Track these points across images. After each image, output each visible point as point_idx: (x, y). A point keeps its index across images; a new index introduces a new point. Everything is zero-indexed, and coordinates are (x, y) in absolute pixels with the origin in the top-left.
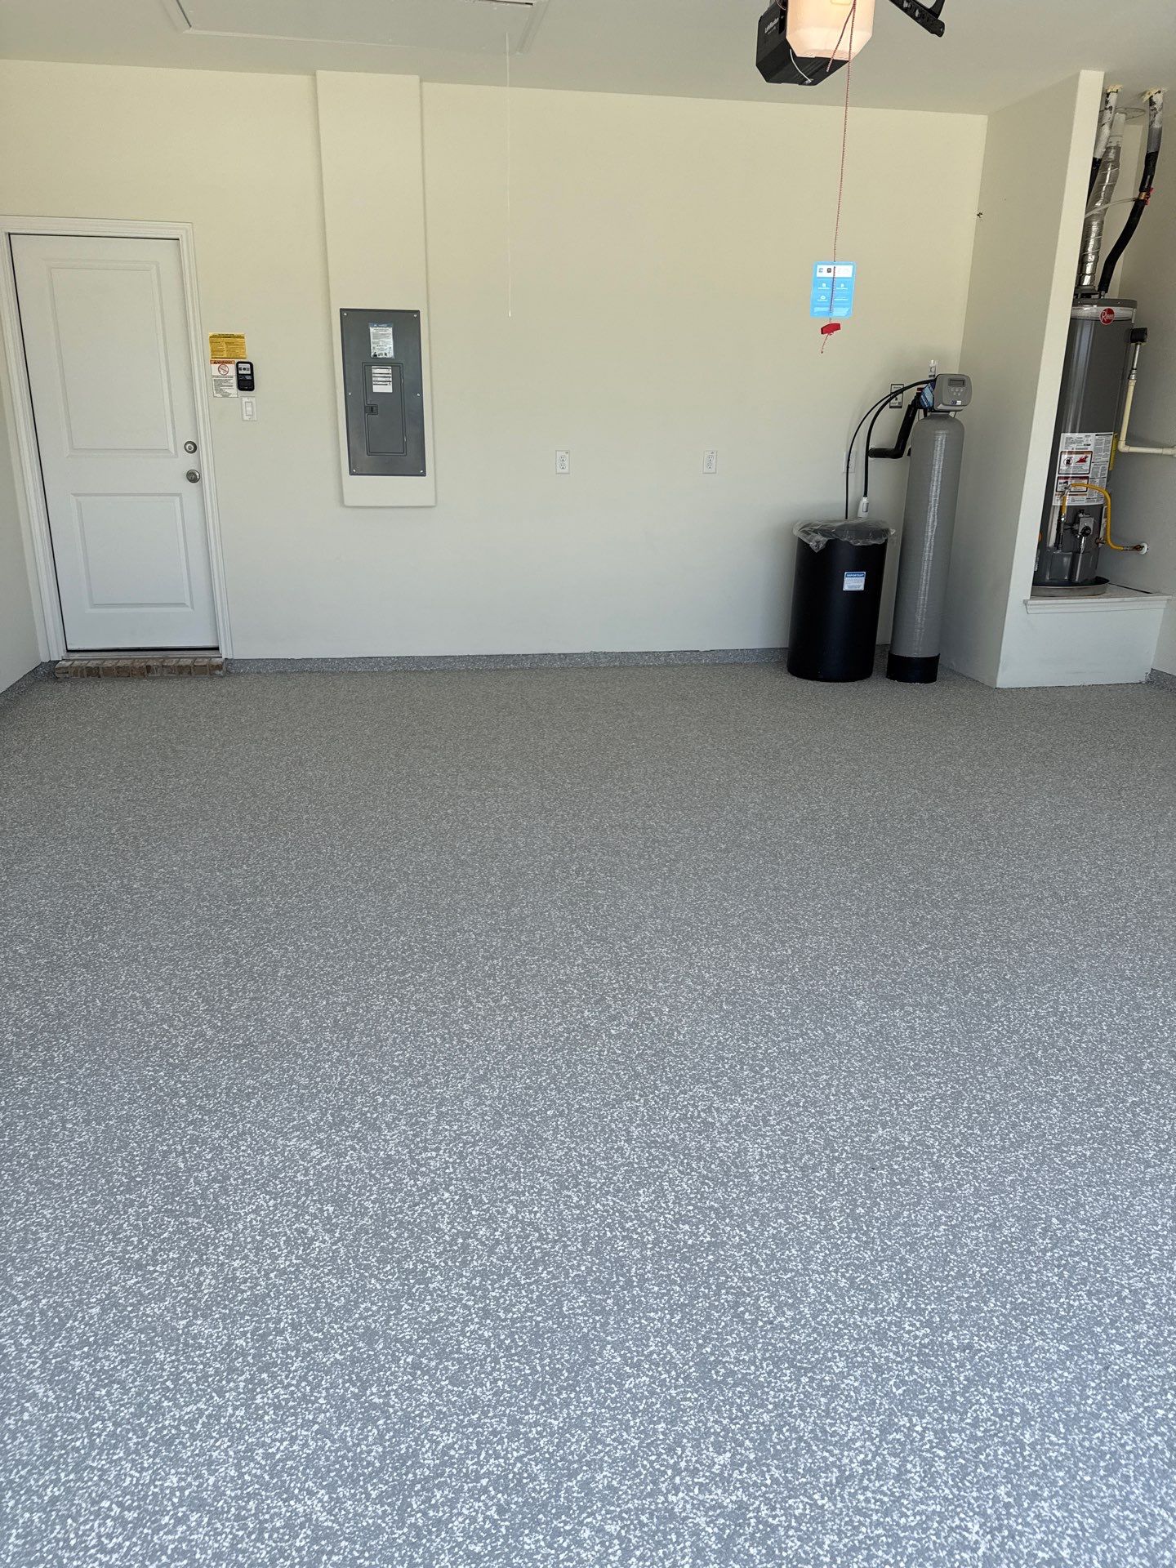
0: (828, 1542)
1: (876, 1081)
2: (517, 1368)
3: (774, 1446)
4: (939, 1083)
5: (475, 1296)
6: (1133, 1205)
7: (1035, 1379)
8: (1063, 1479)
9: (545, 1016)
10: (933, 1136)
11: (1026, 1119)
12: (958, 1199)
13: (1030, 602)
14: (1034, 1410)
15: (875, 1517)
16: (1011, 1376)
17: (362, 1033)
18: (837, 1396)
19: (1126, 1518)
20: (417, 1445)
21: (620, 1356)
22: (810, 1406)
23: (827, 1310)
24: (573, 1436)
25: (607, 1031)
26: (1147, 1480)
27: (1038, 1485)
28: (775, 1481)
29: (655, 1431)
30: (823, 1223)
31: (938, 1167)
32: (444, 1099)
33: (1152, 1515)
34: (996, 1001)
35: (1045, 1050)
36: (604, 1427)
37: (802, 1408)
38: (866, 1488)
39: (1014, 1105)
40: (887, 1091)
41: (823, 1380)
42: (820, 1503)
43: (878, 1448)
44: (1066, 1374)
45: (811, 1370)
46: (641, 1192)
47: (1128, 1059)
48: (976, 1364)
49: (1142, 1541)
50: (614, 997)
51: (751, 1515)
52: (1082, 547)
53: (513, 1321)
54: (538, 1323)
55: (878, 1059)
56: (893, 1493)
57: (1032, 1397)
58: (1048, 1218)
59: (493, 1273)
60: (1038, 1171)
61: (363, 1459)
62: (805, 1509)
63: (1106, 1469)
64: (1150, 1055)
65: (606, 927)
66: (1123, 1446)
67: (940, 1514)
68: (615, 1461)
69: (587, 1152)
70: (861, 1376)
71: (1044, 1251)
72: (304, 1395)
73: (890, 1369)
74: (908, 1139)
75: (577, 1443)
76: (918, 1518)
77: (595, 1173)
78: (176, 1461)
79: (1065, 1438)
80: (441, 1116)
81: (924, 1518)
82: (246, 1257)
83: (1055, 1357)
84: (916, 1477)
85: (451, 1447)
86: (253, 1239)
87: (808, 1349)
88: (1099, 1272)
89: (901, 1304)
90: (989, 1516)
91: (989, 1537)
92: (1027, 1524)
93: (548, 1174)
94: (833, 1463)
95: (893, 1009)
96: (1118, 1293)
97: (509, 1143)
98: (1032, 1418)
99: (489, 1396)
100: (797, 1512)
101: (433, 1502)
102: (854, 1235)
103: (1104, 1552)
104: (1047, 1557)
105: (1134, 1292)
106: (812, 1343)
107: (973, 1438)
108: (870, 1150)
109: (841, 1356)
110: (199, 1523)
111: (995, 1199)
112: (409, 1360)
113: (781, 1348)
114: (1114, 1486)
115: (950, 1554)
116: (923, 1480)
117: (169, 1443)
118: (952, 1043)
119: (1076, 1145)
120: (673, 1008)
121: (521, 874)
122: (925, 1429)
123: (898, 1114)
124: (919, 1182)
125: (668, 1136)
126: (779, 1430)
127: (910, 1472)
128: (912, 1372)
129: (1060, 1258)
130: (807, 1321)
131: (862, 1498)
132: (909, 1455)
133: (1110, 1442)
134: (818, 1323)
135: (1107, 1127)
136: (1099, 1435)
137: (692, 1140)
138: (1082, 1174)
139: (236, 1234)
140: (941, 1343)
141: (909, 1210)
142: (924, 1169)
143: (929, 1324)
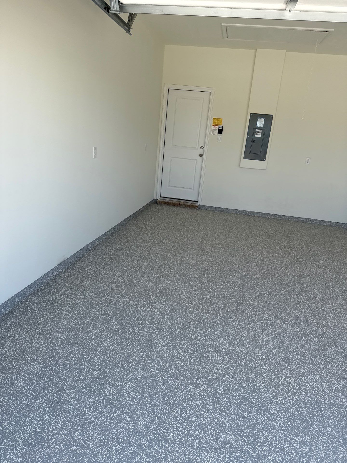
2: (287, 422)
5: (274, 398)
9: (293, 325)
17: (239, 315)
20: (258, 432)
21: (318, 429)
24: (304, 446)
25: (312, 334)
29: (329, 454)
32: (263, 341)
36: (313, 447)
46: (324, 384)
50: (315, 325)
53: (286, 408)
54: (293, 411)
59: (279, 393)
61: (243, 431)
65: (312, 303)
68: (317, 458)
69: (307, 368)
72: (227, 409)
75: (305, 449)
77: (310, 374)
78: (195, 415)
80: (262, 345)
82: (210, 367)
85: (268, 436)
86: (212, 363)
93: (295, 370)
97: (283, 358)
99: (278, 427)
101: (263, 449)
110: (201, 432)
112: (256, 409)
117: (193, 409)
120: (334, 333)
121: (284, 282)
125: (332, 370)
137: (340, 374)
139: (208, 360)
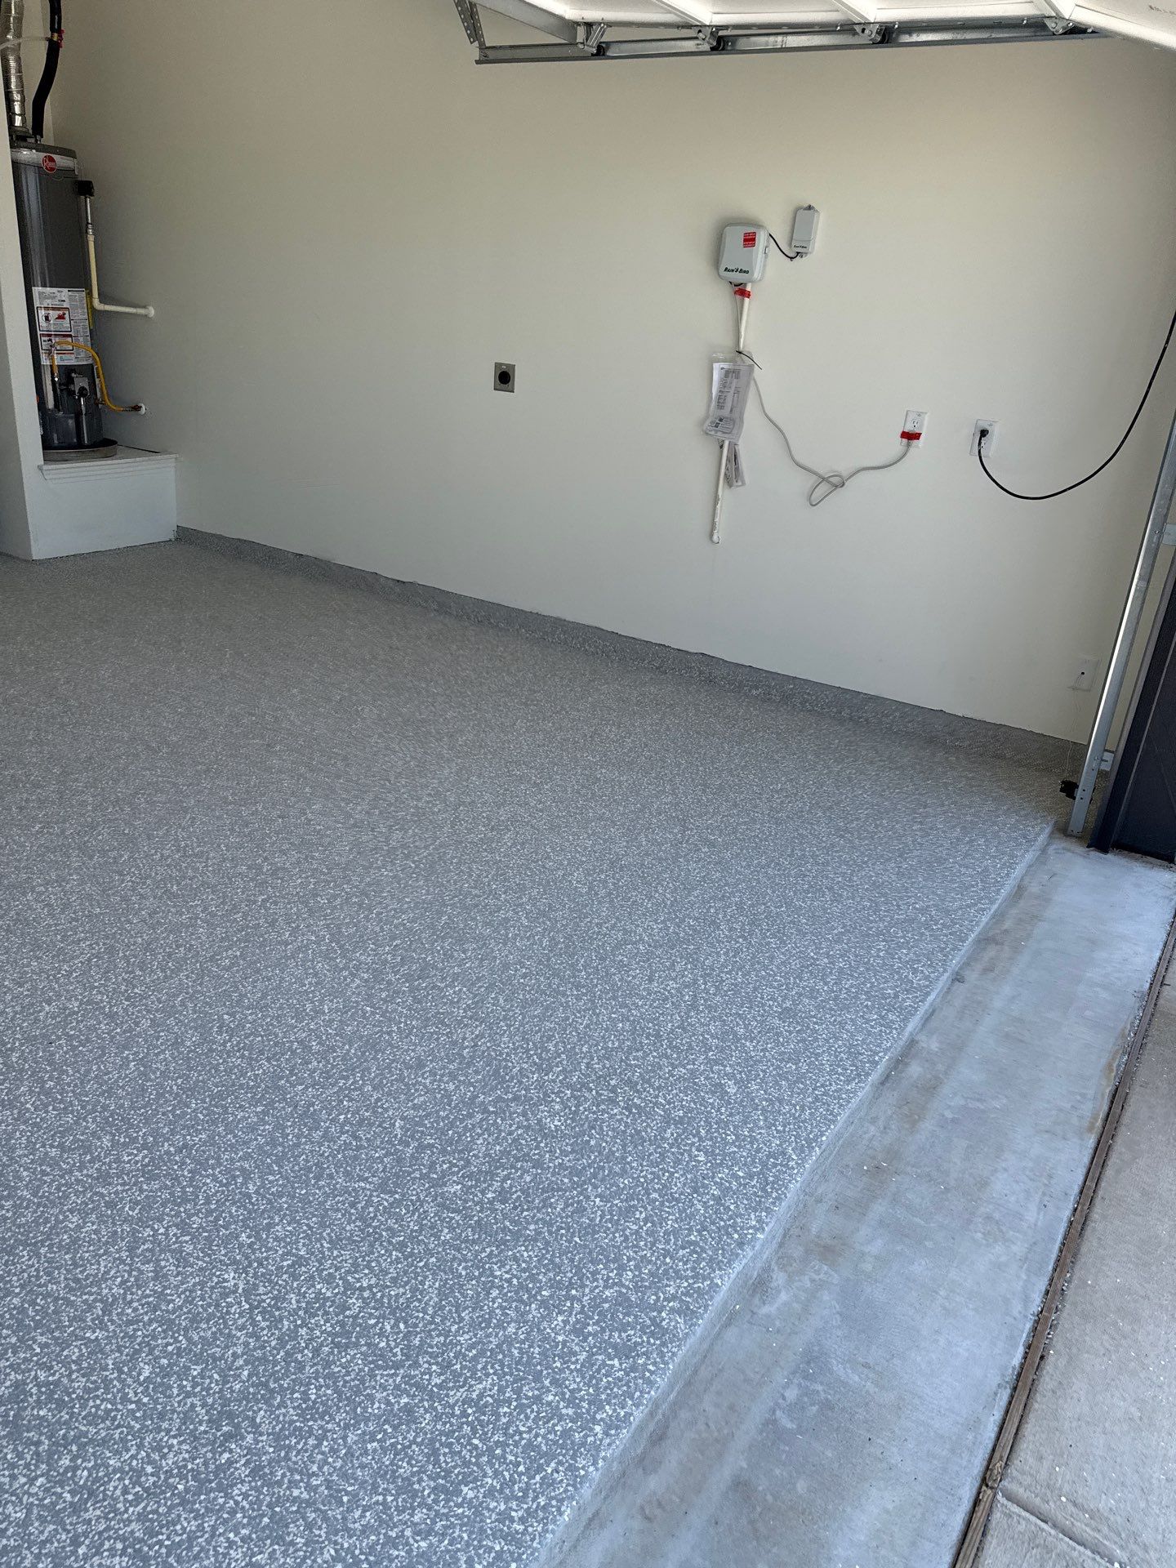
0: (110, 1362)
1: (29, 965)
3: (33, 1319)
4: (91, 945)
6: (283, 979)
7: (245, 1143)
8: (286, 1202)
10: (100, 992)
11: (178, 947)
12: (139, 1035)
13: (45, 467)
14: (250, 1166)
15: (146, 1318)
16: (226, 1150)
18: (80, 1246)
19: (338, 1202)
22: (57, 1268)
23: (45, 1182)
26: (345, 1169)
27: (269, 1217)
28: (42, 1346)
30: (15, 1111)
31: (112, 1016)
33: (354, 1190)
34: (122, 856)
35: (179, 884)
37: (49, 1274)
38: (132, 1301)
39: (164, 938)
40: (42, 971)
41: (62, 1240)
42: (93, 1337)
43: (130, 1265)
44: (267, 1127)
45: (48, 1239)
47: (249, 868)
48: (195, 1156)
49: (353, 1211)
51: (31, 1386)
52: (83, 408)
55: (23, 944)
56: (155, 1292)
57: (247, 1157)
58: (221, 1018)
60: (201, 984)
62: (81, 1350)
63: (314, 1178)
64: (266, 859)
66: (322, 1155)
67: (199, 1284)
70: (97, 1218)
71: (224, 1044)
73: (122, 1199)
74: (76, 1004)
76: (183, 1296)
79: (280, 1173)
81: (188, 1293)
83: (255, 1120)
84: (172, 1268)
87: (38, 1225)
88: (271, 1040)
89: (115, 1144)
90: (239, 1261)
91: (244, 1275)
92: (269, 1249)
94: (95, 1301)
95: (24, 894)
96: (290, 1048)
98: (251, 1173)
100: (74, 1358)
102: (51, 1108)
103: (329, 1234)
104: (289, 1262)
105: (301, 1042)
106: (40, 1217)
107: (210, 1212)
108: (42, 1029)
109: (72, 1213)
111: (171, 1021)
113: (10, 1238)
114: (324, 1186)
115: (217, 1305)
116: (178, 1266)
118: (91, 905)
119: (227, 951)
122: (167, 1229)
123: (59, 987)
124: (98, 1037)
126: (33, 1303)
127: (165, 1267)
128: (141, 1191)
129: (239, 1043)
130: (29, 1200)
131: (130, 1311)
132: (160, 1255)
133: (313, 1157)
134: (41, 1197)
135: (248, 927)
136: (304, 1156)
138: (238, 971)
140: (160, 1157)
141: (97, 1063)
142: (100, 1023)
143: (145, 1146)
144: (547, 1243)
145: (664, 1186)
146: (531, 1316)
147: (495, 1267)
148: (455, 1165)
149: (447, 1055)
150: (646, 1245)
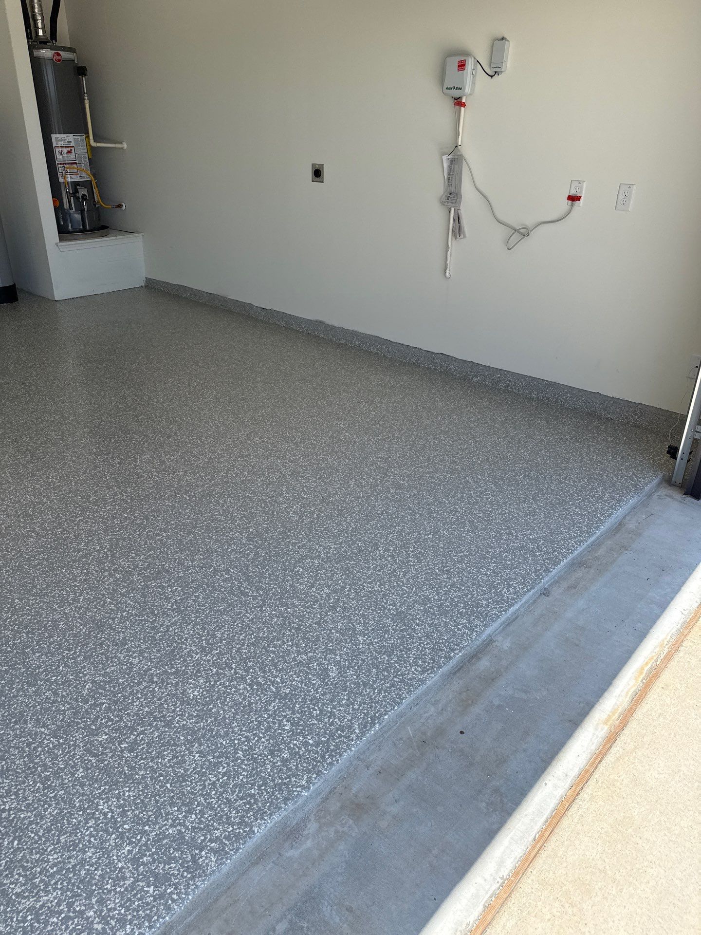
13: (59, 244)
52: (85, 207)
144: (147, 786)
145: (251, 748)
146: (108, 844)
147: (102, 802)
148: (112, 720)
149: (144, 637)
150: (215, 794)
